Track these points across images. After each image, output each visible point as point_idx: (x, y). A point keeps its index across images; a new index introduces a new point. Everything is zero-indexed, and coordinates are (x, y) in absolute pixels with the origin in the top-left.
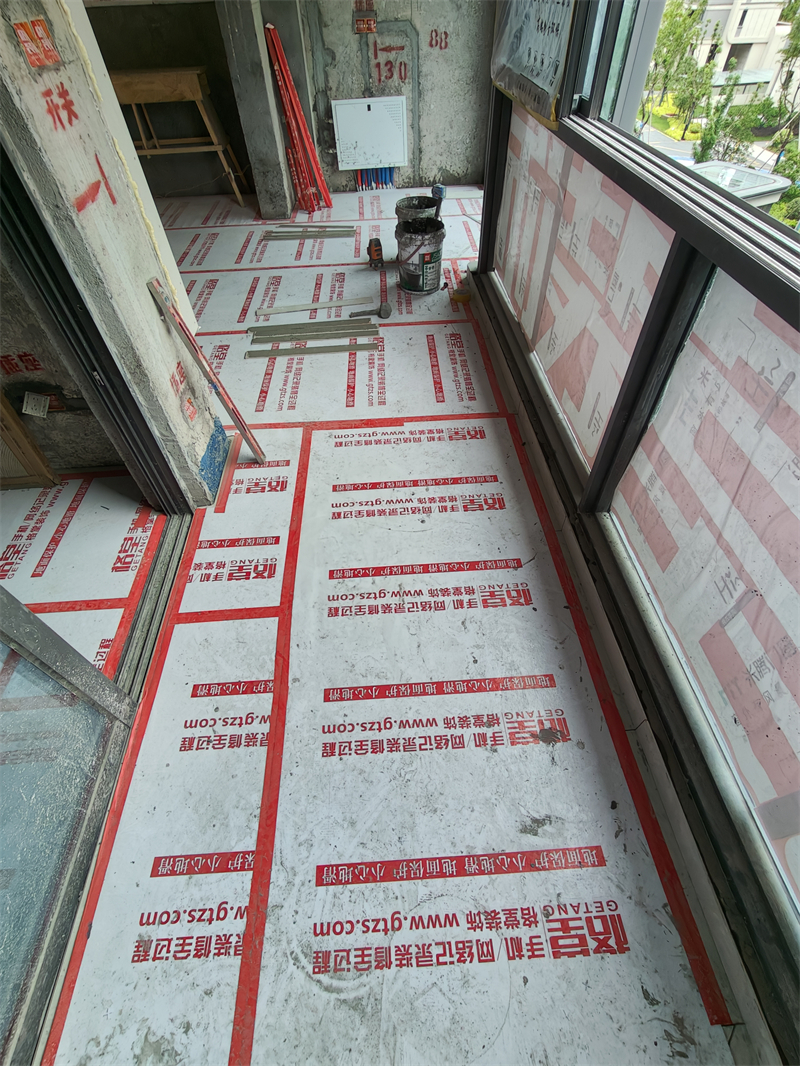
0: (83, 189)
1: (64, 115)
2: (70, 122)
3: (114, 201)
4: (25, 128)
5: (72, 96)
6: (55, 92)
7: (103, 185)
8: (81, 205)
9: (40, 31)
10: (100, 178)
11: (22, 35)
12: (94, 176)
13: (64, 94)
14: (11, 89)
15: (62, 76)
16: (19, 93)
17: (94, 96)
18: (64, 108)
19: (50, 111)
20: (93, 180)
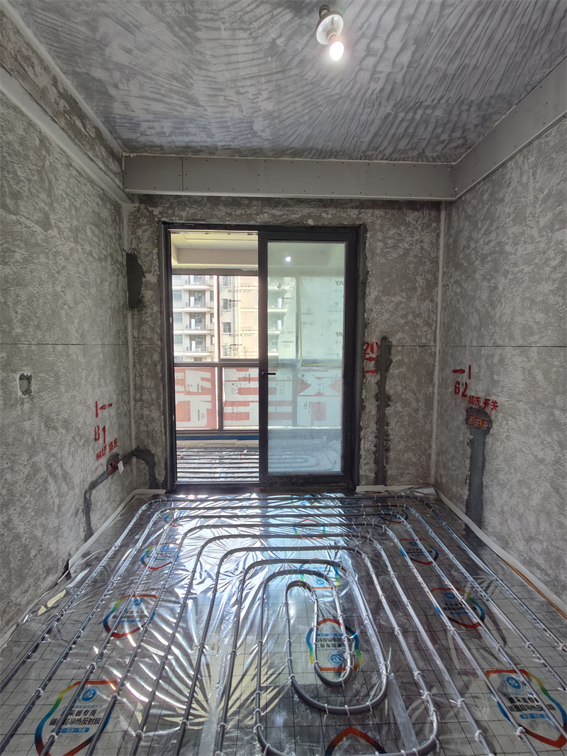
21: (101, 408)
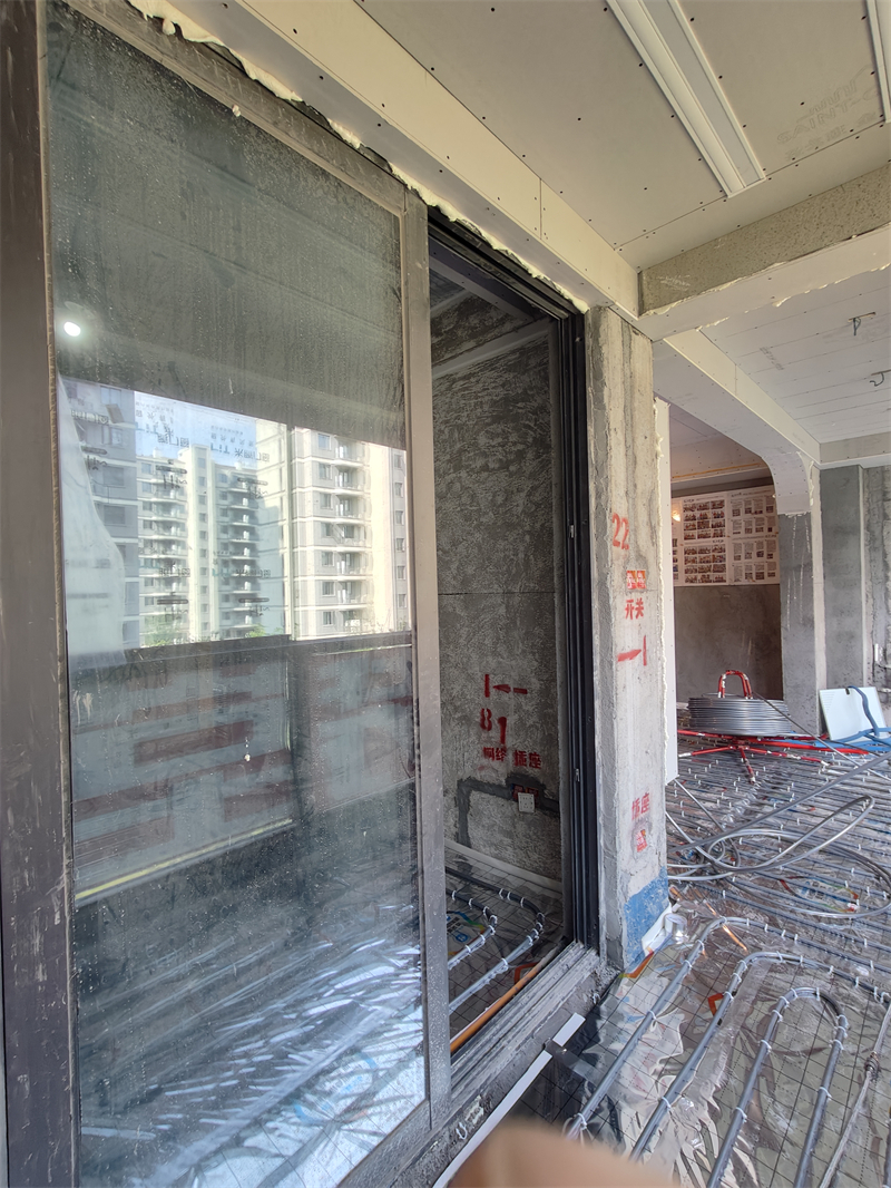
0: (627, 650)
1: (635, 613)
2: (637, 617)
3: (645, 664)
4: (609, 614)
5: (644, 605)
6: (635, 601)
7: (641, 653)
8: (622, 658)
9: (640, 575)
10: (642, 648)
11: (629, 575)
12: (637, 645)
13: (640, 603)
14: (611, 596)
15: (643, 596)
16: (615, 598)
17: (658, 608)
18: (637, 610)
19: (627, 609)
20: (637, 648)
21: (498, 687)
